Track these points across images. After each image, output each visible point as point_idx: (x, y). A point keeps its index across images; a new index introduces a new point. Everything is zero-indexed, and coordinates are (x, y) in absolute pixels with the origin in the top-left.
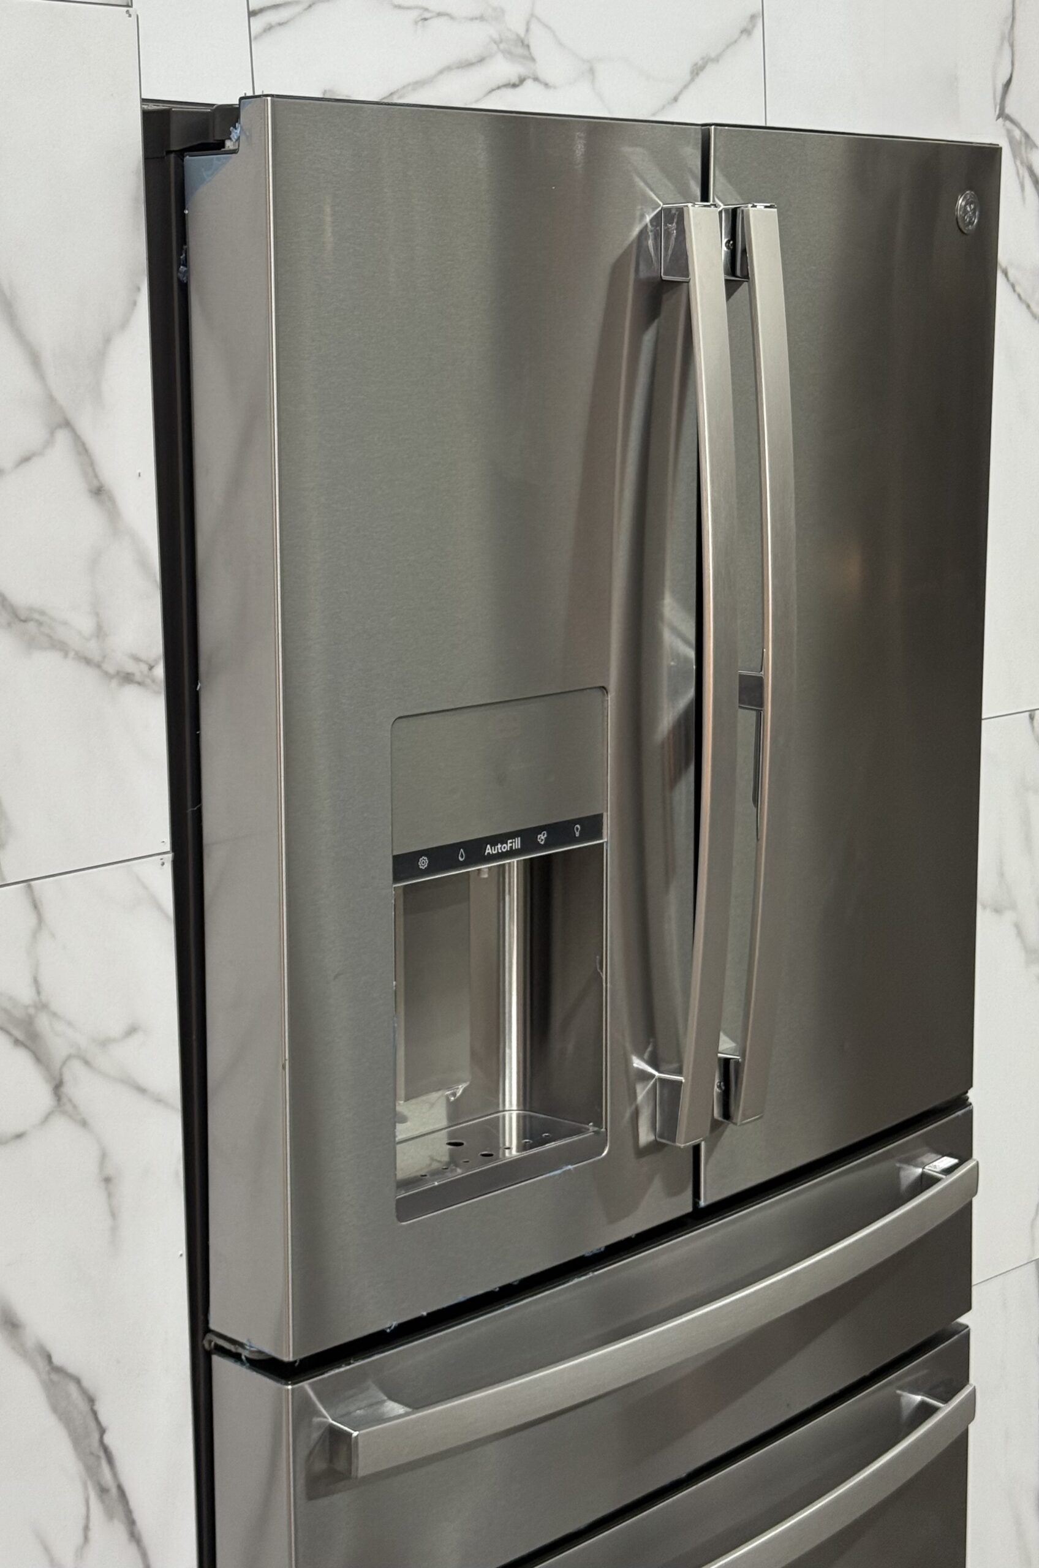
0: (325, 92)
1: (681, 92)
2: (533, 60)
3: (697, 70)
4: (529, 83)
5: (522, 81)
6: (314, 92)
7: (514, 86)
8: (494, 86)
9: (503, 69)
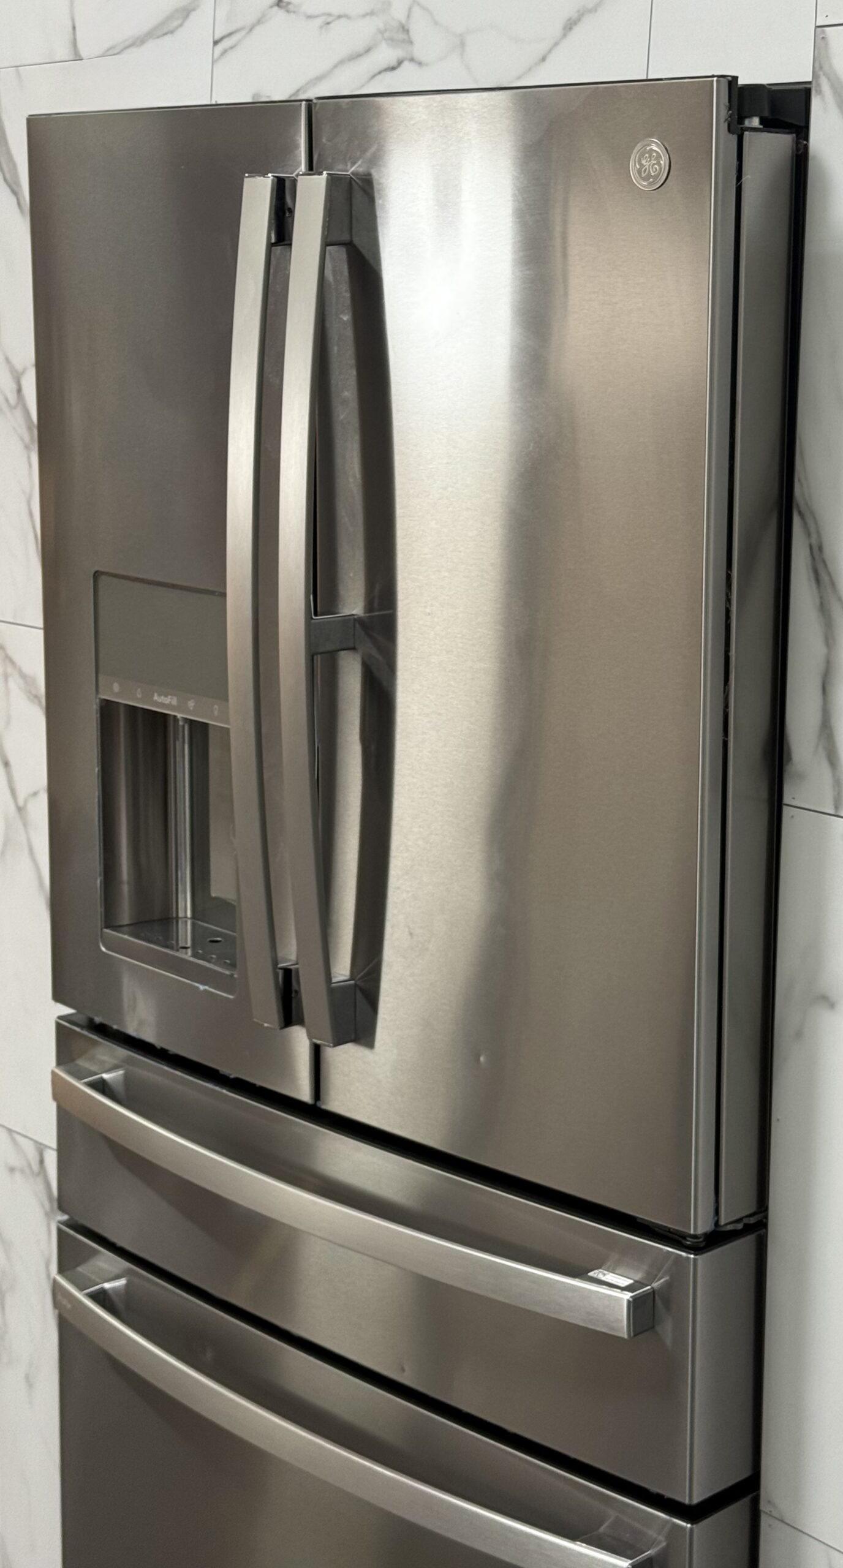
0: (254, 96)
1: (550, 51)
2: (411, 42)
3: (570, 25)
4: (406, 64)
5: (400, 63)
6: (247, 98)
7: (393, 69)
8: (376, 71)
9: (386, 54)
